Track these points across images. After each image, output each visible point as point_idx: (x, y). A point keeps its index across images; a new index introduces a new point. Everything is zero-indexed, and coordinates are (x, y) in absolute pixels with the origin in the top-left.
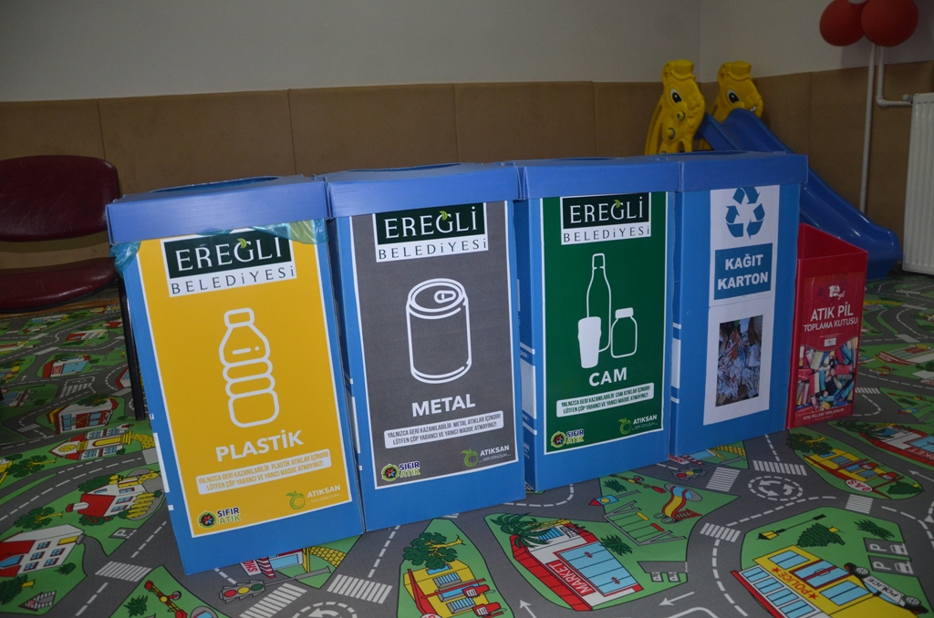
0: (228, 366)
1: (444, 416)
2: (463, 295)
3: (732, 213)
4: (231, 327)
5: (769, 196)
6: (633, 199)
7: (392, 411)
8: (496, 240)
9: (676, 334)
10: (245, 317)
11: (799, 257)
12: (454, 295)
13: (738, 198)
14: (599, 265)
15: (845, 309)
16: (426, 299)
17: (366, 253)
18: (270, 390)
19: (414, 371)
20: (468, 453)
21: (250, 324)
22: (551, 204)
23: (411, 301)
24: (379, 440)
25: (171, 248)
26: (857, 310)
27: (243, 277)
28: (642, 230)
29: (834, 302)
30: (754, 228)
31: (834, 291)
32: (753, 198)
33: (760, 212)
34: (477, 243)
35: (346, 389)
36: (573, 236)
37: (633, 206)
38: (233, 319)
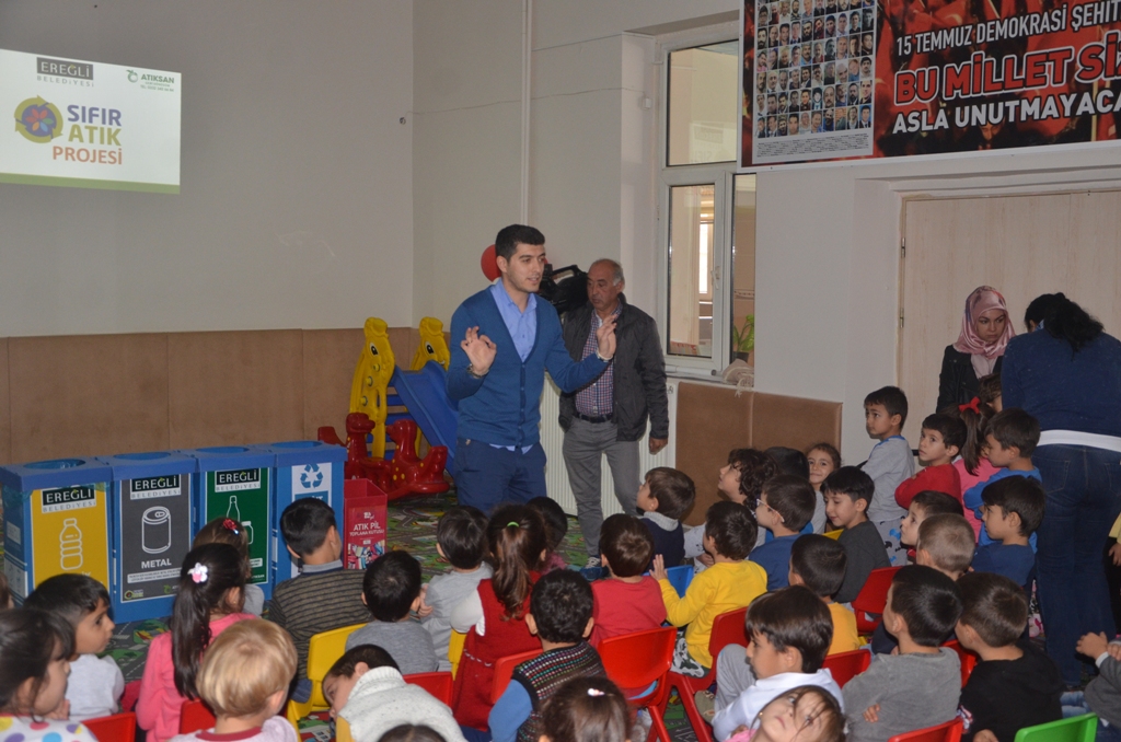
0: (63, 542)
1: (156, 569)
2: (168, 514)
3: (304, 477)
4: (66, 526)
5: (326, 469)
6: (251, 471)
7: (132, 565)
8: (184, 490)
9: (275, 535)
10: (73, 522)
11: (346, 497)
12: (164, 514)
13: (307, 469)
14: (233, 501)
15: (375, 525)
16: (151, 515)
17: (126, 495)
18: (80, 554)
19: (144, 548)
20: (167, 587)
21: (74, 525)
22: (211, 475)
23: (145, 516)
24: (125, 579)
25: (45, 494)
26: (382, 526)
27: (74, 505)
28: (256, 485)
29: (368, 521)
30: (317, 484)
31: (367, 515)
32: (316, 469)
33: (320, 476)
34: (176, 491)
35: (112, 555)
36: (220, 488)
37: (251, 474)
38: (67, 523)
